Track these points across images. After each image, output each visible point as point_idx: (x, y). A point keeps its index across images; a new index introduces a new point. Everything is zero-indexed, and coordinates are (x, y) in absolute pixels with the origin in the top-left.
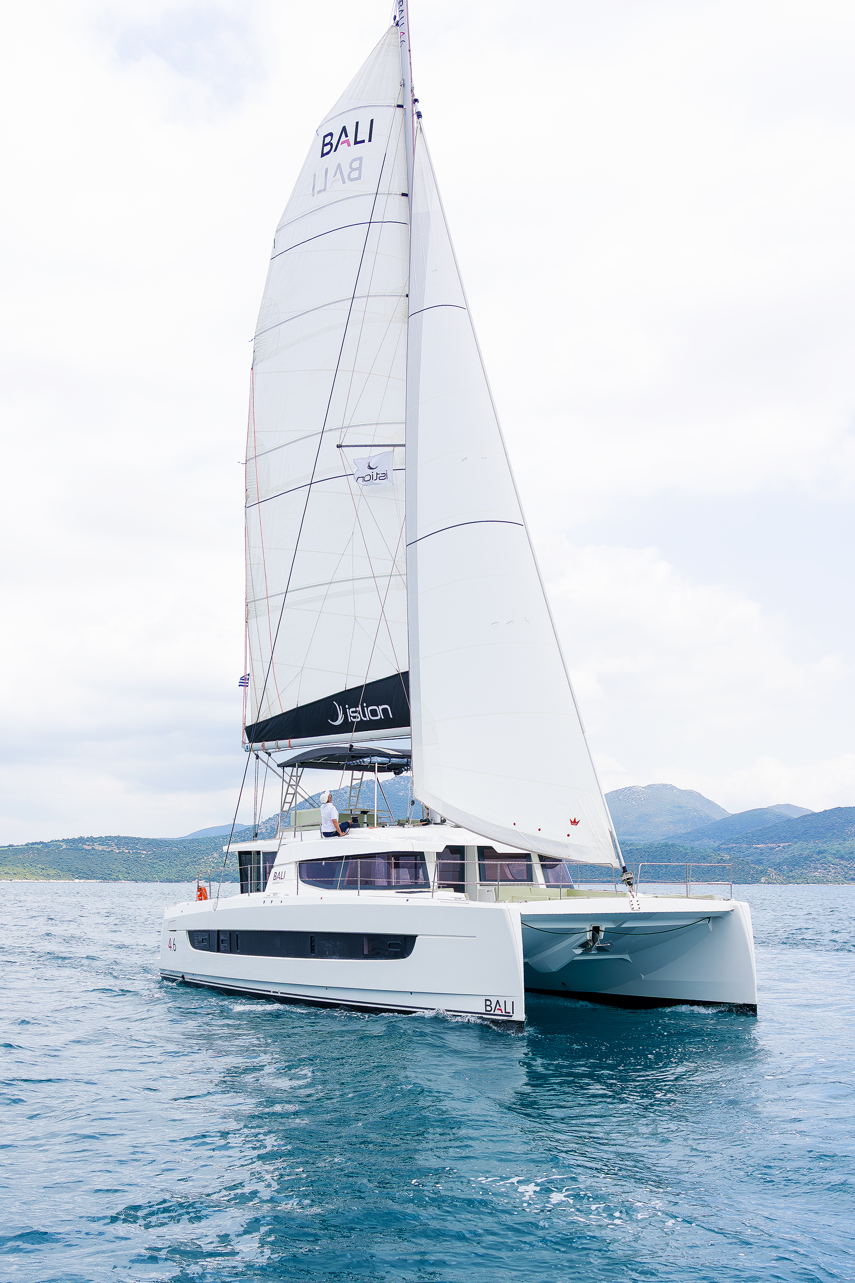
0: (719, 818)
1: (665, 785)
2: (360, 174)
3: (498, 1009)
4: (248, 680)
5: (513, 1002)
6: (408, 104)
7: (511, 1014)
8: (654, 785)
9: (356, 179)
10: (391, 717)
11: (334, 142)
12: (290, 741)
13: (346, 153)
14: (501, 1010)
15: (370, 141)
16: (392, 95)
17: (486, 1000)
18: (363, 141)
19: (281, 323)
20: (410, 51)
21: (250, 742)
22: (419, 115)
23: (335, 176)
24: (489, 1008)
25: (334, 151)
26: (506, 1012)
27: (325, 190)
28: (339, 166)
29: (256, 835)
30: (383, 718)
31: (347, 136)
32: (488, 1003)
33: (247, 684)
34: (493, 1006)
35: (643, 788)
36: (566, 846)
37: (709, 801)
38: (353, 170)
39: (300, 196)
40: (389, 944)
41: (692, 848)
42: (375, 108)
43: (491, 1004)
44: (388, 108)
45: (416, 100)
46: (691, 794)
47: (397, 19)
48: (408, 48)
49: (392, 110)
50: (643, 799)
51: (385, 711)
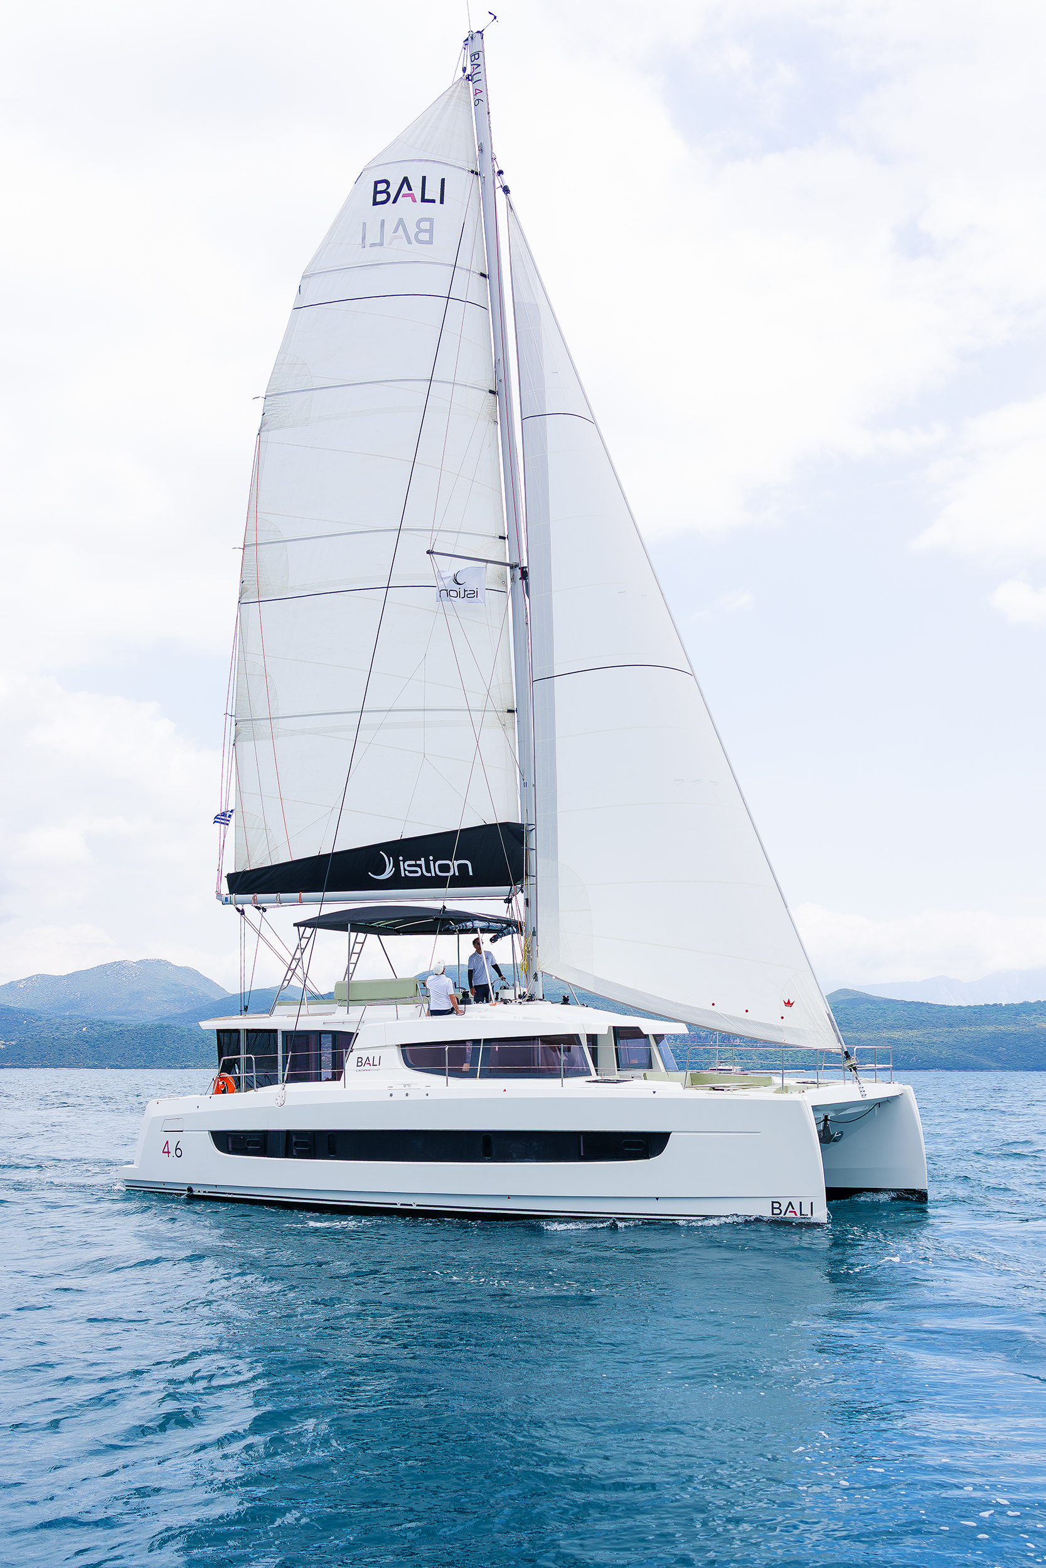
0: (218, 999)
1: (159, 961)
2: (431, 237)
3: (790, 1212)
4: (230, 816)
5: (812, 1203)
6: (488, 174)
7: (809, 1216)
8: (147, 960)
9: (426, 242)
10: (471, 874)
11: (393, 191)
12: (300, 895)
13: (407, 209)
14: (795, 1212)
15: (442, 202)
16: (466, 157)
17: (773, 1202)
18: (433, 201)
19: (315, 389)
20: (489, 113)
21: (230, 894)
22: (506, 190)
23: (396, 231)
24: (776, 1211)
25: (393, 202)
26: (801, 1214)
27: (381, 244)
28: (401, 222)
29: (246, 1008)
30: (457, 874)
31: (410, 189)
32: (776, 1205)
33: (228, 822)
34: (783, 1208)
35: (134, 963)
36: (780, 1029)
37: (207, 980)
38: (421, 231)
39: (341, 243)
40: (624, 1143)
41: (190, 1030)
42: (446, 166)
43: (780, 1206)
44: (461, 171)
45: (500, 172)
46: (187, 970)
47: (468, 72)
48: (487, 110)
49: (465, 173)
50: (134, 975)
51: (462, 868)
